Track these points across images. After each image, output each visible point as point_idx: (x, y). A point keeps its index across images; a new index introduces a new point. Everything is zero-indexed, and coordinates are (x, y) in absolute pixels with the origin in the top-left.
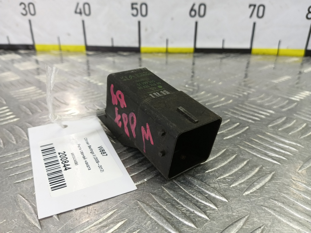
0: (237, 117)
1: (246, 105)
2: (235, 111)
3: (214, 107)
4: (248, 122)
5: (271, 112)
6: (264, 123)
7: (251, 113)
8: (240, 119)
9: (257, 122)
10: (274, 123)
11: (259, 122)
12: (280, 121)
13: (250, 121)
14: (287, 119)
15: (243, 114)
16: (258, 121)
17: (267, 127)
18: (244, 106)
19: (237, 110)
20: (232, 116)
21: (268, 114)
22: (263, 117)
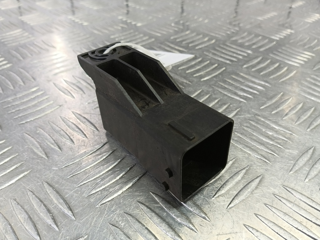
0: (216, 58)
1: (227, 46)
2: (215, 52)
3: (197, 48)
4: (226, 63)
5: (249, 52)
6: (240, 64)
7: (231, 54)
8: (218, 60)
9: (234, 63)
10: (249, 63)
11: (236, 63)
12: (256, 61)
13: (228, 62)
14: (262, 59)
15: (223, 55)
16: (235, 61)
17: (242, 68)
18: (225, 47)
19: (218, 51)
20: (211, 57)
21: (246, 55)
22: (241, 57)
